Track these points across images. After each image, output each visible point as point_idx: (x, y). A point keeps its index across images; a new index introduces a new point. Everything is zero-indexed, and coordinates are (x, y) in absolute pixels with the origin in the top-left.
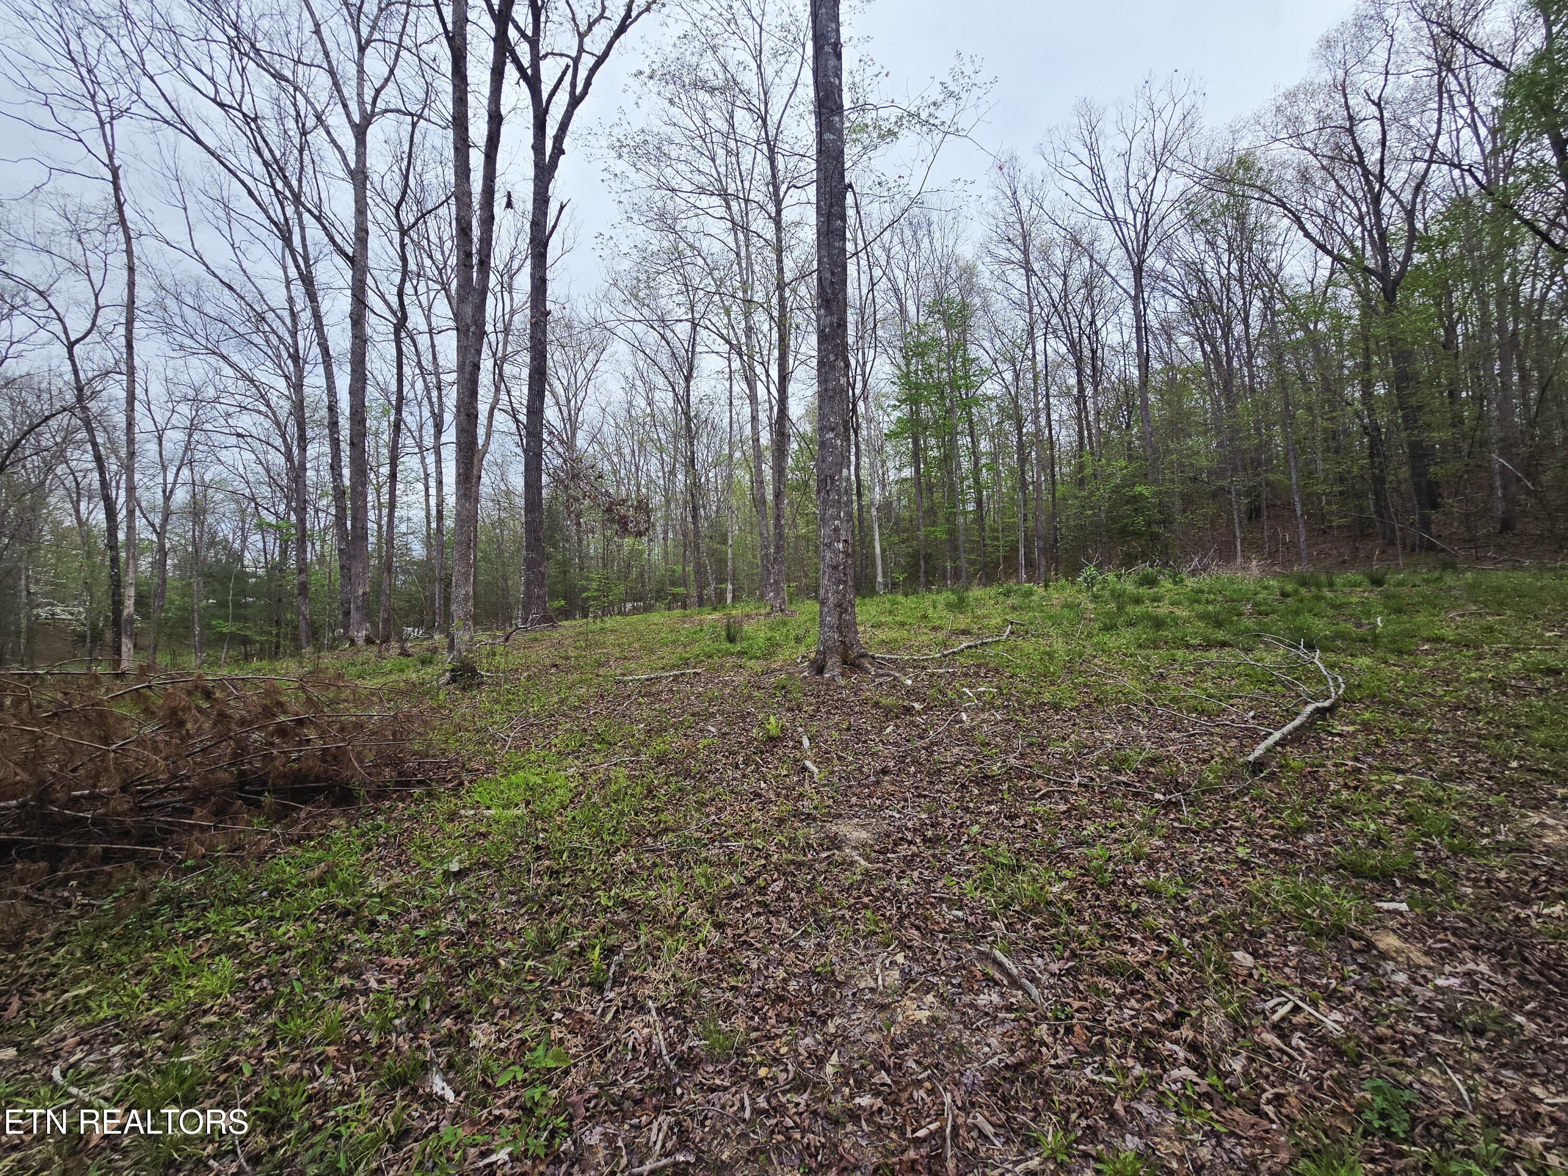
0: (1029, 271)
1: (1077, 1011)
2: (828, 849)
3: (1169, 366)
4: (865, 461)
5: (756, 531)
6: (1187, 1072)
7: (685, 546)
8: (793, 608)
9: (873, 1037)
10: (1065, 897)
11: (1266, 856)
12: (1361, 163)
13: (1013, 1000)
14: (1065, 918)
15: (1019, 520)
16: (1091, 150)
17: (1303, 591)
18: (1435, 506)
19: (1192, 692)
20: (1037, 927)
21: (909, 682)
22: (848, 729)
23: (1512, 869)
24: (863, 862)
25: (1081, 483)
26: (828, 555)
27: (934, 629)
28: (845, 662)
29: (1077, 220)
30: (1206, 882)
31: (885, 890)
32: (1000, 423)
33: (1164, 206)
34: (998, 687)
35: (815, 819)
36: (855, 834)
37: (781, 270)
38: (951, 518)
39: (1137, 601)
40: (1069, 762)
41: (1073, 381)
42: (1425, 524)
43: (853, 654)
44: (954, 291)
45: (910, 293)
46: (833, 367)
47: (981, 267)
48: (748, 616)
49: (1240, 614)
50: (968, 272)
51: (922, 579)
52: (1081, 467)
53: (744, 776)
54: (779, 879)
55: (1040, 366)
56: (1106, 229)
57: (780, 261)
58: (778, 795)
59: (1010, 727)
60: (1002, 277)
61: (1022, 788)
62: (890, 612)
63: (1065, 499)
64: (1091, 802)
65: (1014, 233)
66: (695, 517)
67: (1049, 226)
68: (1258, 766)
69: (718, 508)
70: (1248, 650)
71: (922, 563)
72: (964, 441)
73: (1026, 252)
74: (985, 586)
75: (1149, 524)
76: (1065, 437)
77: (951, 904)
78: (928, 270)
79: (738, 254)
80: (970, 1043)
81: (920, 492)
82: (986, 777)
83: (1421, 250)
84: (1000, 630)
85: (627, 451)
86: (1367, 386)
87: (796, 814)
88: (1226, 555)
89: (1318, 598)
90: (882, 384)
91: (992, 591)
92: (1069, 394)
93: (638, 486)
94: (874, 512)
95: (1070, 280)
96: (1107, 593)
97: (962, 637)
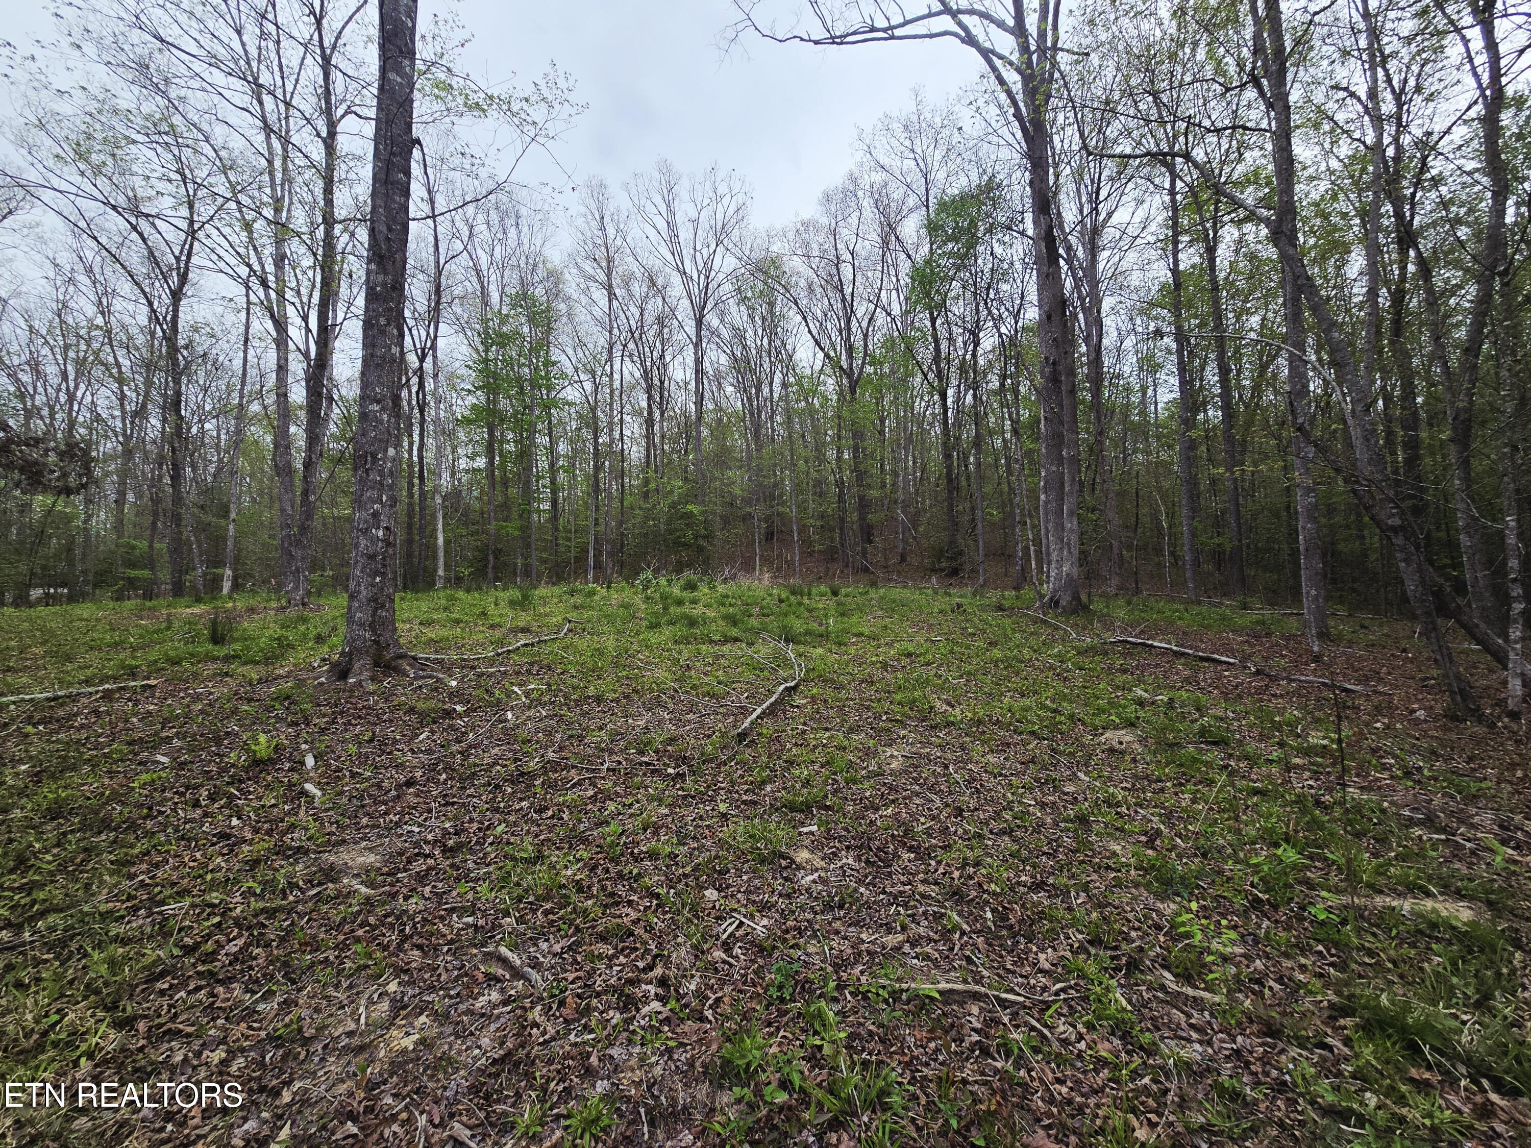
0: (611, 296)
1: (572, 982)
2: (320, 884)
3: (719, 408)
4: (430, 442)
5: (277, 506)
6: (656, 1005)
7: (155, 514)
8: (322, 601)
9: (342, 1088)
10: (577, 878)
11: (738, 807)
12: (842, 291)
13: (513, 992)
14: (574, 898)
15: (591, 523)
16: (668, 206)
17: (792, 598)
18: (870, 542)
19: (707, 680)
20: (546, 913)
21: (454, 683)
22: (371, 741)
23: (874, 788)
24: (364, 890)
25: (646, 495)
26: (363, 542)
27: (492, 627)
28: (376, 664)
29: (653, 262)
30: (694, 838)
31: (386, 916)
32: (579, 429)
33: (721, 276)
34: (549, 685)
35: (307, 852)
36: (361, 860)
37: (329, 202)
38: (525, 515)
39: (680, 603)
40: (603, 750)
41: (644, 404)
42: (864, 554)
43: (388, 655)
44: (539, 291)
45: (493, 278)
46: (383, 332)
47: (567, 276)
48: (252, 610)
49: (750, 616)
50: (555, 278)
51: (490, 575)
52: (647, 481)
53: (206, 815)
54: (240, 935)
55: (617, 384)
56: (676, 279)
57: (328, 191)
58: (256, 831)
59: (553, 722)
60: (586, 291)
61: (556, 780)
62: (445, 609)
63: (632, 508)
64: (615, 784)
65: (600, 254)
66: (176, 478)
67: (631, 259)
68: (742, 736)
69: (219, 470)
70: (750, 644)
71: (491, 558)
72: (542, 440)
73: (609, 275)
74: (554, 584)
75: (696, 538)
76: (635, 453)
77: (463, 911)
78: (514, 261)
79: (270, 162)
80: (459, 1053)
81: (493, 485)
82: (522, 774)
83: (871, 365)
84: (559, 627)
85: (51, 370)
86: (840, 451)
87: (281, 851)
88: (748, 567)
89: (800, 604)
90: (457, 364)
91: (557, 590)
92: (641, 415)
93: (72, 424)
94: (439, 500)
95: (646, 313)
96: (657, 595)
97: (520, 635)
